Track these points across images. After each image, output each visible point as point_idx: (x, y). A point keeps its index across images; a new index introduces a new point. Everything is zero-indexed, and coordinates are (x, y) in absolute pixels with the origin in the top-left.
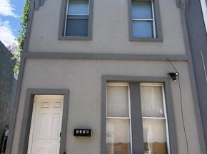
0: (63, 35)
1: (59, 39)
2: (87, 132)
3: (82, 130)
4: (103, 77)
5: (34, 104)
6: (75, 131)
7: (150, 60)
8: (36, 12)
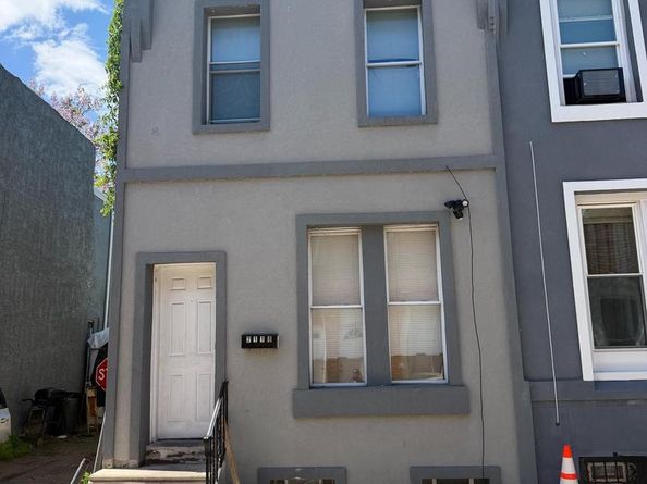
0: (204, 122)
1: (196, 133)
2: (269, 340)
3: (252, 336)
4: (299, 218)
5: (155, 284)
6: (244, 337)
7: (406, 172)
8: (135, 65)
